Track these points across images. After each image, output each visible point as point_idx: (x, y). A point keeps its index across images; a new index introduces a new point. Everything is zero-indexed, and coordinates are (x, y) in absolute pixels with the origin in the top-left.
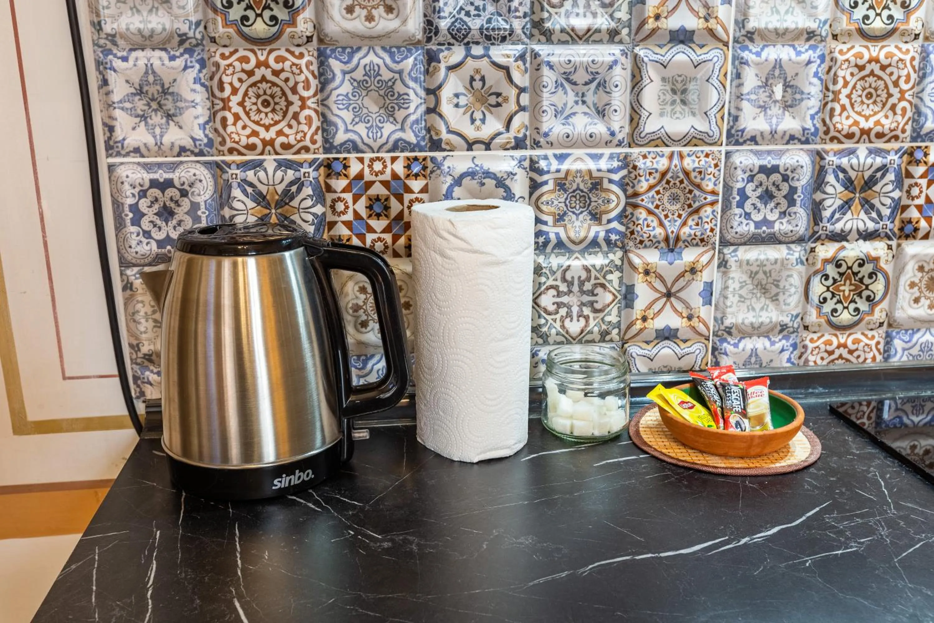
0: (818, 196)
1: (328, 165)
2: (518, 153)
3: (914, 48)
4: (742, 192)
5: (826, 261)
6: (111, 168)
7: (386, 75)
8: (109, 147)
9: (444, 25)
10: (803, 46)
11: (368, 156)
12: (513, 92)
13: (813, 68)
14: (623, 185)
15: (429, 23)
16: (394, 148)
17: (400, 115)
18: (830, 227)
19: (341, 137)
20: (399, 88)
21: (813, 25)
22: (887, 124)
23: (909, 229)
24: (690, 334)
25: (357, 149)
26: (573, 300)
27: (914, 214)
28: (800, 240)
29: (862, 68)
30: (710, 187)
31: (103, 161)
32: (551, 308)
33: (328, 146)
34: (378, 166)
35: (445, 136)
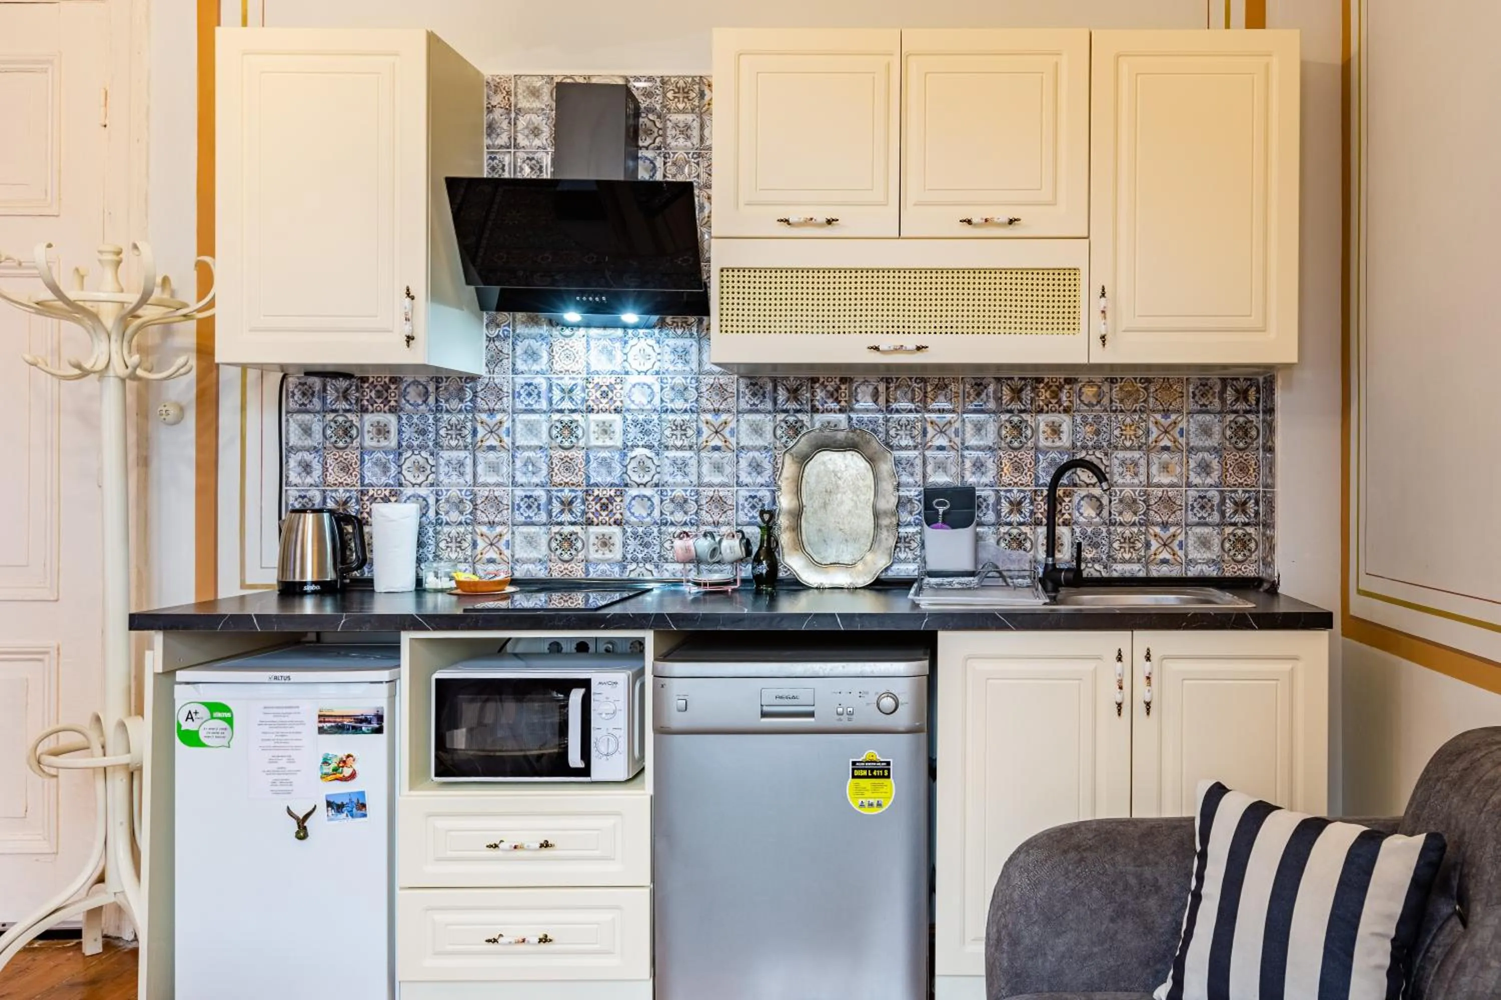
0: (550, 507)
1: (362, 491)
2: (431, 488)
3: (583, 453)
4: (518, 505)
5: (555, 533)
6: (286, 491)
7: (384, 460)
8: (286, 484)
9: (404, 444)
10: (538, 451)
11: (376, 488)
12: (429, 467)
13: (543, 459)
14: (471, 501)
15: (399, 443)
16: (386, 486)
17: (388, 474)
18: (556, 520)
19: (366, 482)
20: (388, 465)
21: (541, 444)
22: (575, 481)
23: (589, 521)
24: (501, 561)
25: (372, 486)
26: (453, 545)
27: (591, 516)
28: (544, 524)
29: (562, 459)
30: (505, 502)
31: (284, 488)
32: (444, 548)
33: (362, 485)
34: (379, 492)
35: (404, 482)
